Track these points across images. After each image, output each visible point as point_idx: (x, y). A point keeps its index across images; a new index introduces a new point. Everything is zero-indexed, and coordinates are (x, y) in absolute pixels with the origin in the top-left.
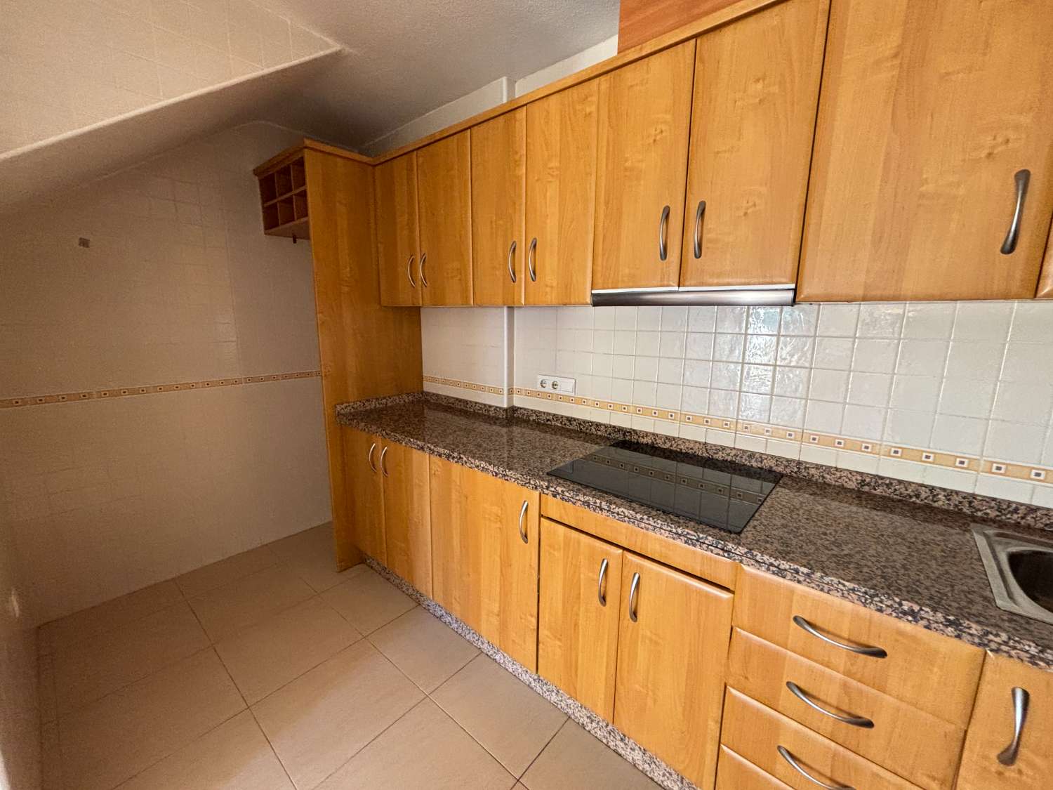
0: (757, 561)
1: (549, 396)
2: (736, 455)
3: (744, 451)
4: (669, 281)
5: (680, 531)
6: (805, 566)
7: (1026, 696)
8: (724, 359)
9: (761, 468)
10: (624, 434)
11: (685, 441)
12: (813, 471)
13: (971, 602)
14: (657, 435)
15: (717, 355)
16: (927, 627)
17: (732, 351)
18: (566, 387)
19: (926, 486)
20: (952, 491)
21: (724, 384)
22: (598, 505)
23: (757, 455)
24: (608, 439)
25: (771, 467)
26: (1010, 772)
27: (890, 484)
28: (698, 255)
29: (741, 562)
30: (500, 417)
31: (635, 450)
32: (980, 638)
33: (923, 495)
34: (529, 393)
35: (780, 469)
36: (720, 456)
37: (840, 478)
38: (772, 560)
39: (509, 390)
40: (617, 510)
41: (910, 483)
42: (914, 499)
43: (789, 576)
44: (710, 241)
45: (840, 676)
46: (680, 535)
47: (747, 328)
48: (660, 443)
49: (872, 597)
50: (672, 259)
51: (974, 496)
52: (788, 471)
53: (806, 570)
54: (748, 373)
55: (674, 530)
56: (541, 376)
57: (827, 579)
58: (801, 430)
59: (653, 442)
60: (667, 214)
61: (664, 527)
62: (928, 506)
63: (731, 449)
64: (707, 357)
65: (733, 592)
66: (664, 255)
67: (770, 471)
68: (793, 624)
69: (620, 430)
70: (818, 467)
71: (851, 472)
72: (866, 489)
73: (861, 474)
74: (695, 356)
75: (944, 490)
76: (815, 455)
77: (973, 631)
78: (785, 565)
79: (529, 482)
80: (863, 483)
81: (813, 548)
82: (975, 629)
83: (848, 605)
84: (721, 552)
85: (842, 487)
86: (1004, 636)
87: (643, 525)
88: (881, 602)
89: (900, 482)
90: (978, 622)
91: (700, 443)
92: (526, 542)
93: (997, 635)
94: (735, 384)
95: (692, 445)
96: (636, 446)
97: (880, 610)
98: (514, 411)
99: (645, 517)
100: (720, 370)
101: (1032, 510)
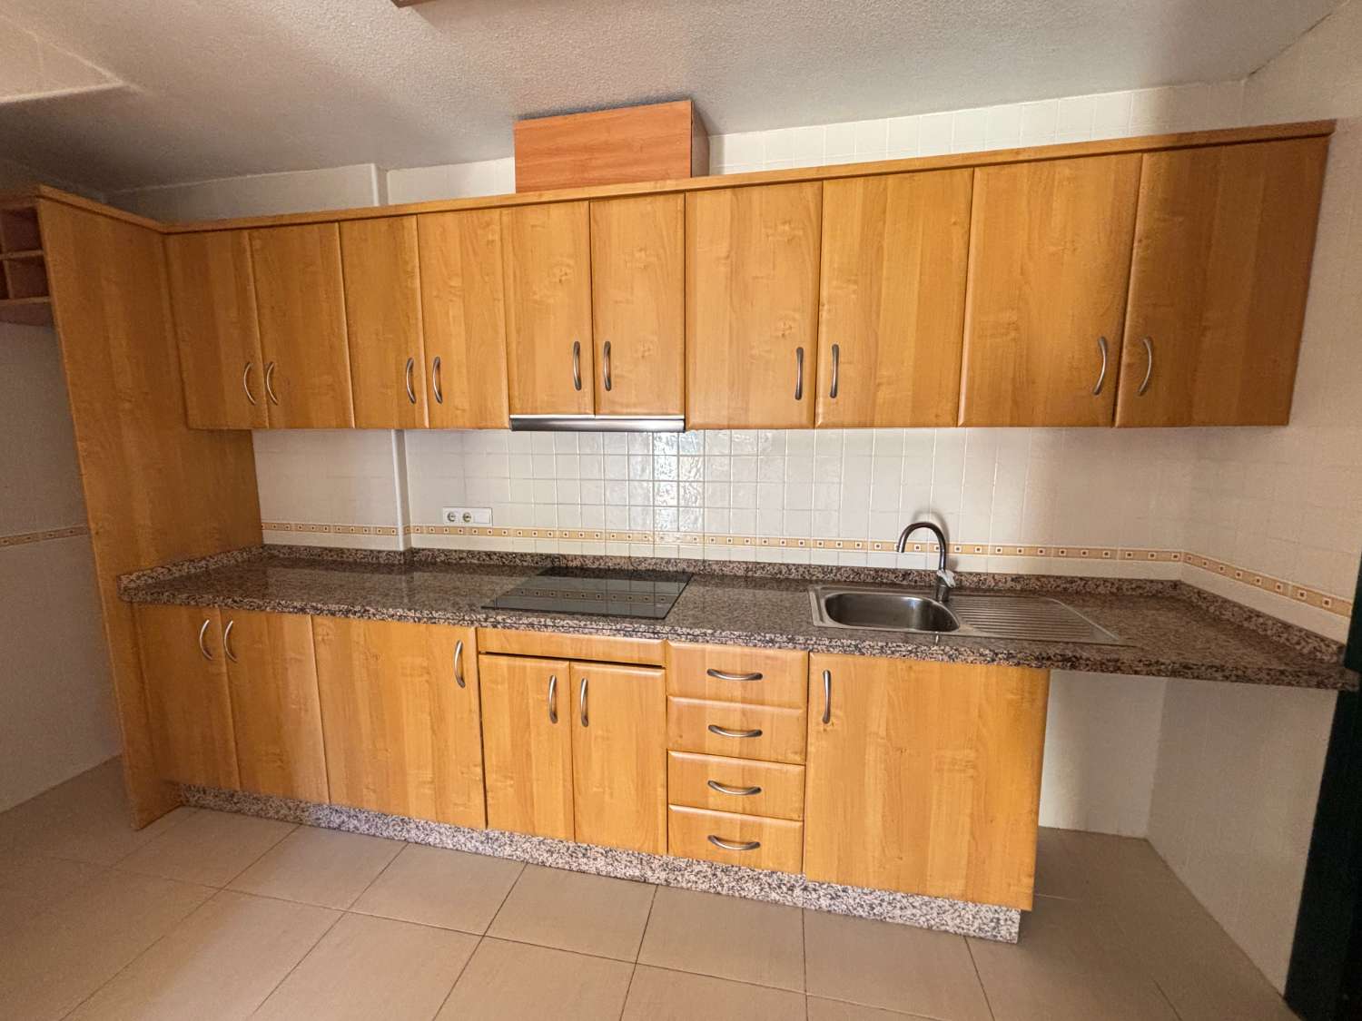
0: (678, 635)
1: (461, 530)
2: (656, 564)
3: (662, 559)
4: (585, 409)
5: (618, 627)
6: (710, 629)
7: (829, 673)
8: (638, 478)
9: (677, 571)
10: (553, 561)
11: (612, 558)
12: (714, 567)
13: (801, 626)
14: (586, 557)
15: (632, 475)
16: (780, 648)
17: (643, 470)
18: (481, 518)
19: (784, 564)
20: (799, 565)
21: (640, 501)
22: (543, 623)
23: (672, 561)
24: (536, 568)
25: (684, 569)
26: (829, 726)
27: (763, 568)
28: (609, 389)
29: (668, 638)
30: (396, 562)
31: (565, 575)
32: (804, 644)
33: (784, 571)
34: (431, 531)
35: (691, 569)
36: (643, 567)
37: (733, 568)
38: (688, 630)
39: (404, 528)
40: (562, 623)
41: (775, 564)
42: (779, 576)
43: (700, 639)
44: (616, 376)
45: (739, 706)
46: (619, 630)
47: (653, 450)
48: (590, 565)
49: (750, 637)
50: (586, 390)
51: (810, 566)
52: (697, 569)
53: (710, 631)
54: (658, 490)
55: (614, 628)
56: (447, 509)
57: (724, 634)
58: (702, 534)
59: (582, 565)
60: (577, 348)
61: (606, 627)
62: (787, 579)
63: (652, 558)
64: (621, 478)
65: (664, 668)
66: (579, 386)
67: (684, 572)
68: (708, 677)
69: (548, 556)
70: (717, 562)
71: (739, 562)
72: (750, 574)
73: (746, 563)
74: (612, 477)
75: (794, 565)
76: (715, 554)
77: (801, 642)
78: (697, 632)
79: (464, 620)
80: (747, 570)
81: (715, 616)
82: (801, 639)
83: (738, 650)
84: (652, 636)
85: (735, 576)
86: (814, 639)
87: (587, 631)
88: (755, 639)
89: (770, 564)
90: (803, 635)
91: (625, 557)
92: (463, 686)
93: (811, 640)
94: (649, 500)
95: (618, 561)
96: (565, 572)
97: (755, 646)
98: (413, 553)
99: (588, 623)
100: (635, 488)
101: (839, 569)
